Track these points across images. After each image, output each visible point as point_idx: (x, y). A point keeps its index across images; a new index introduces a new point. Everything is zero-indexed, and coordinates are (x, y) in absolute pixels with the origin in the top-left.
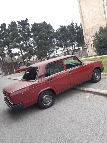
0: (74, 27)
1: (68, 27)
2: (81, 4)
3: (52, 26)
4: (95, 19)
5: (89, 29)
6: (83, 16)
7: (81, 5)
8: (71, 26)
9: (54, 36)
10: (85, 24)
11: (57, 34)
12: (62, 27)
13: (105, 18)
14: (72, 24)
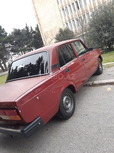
0: (30, 31)
1: (23, 30)
2: (35, 5)
3: (4, 29)
4: (52, 22)
5: (47, 32)
6: (39, 18)
7: (36, 7)
8: (26, 29)
9: (8, 40)
10: (42, 27)
11: (11, 38)
12: (15, 30)
13: (61, 21)
14: (27, 28)
